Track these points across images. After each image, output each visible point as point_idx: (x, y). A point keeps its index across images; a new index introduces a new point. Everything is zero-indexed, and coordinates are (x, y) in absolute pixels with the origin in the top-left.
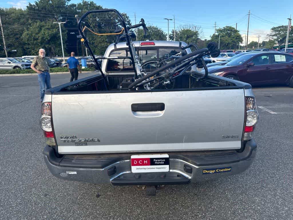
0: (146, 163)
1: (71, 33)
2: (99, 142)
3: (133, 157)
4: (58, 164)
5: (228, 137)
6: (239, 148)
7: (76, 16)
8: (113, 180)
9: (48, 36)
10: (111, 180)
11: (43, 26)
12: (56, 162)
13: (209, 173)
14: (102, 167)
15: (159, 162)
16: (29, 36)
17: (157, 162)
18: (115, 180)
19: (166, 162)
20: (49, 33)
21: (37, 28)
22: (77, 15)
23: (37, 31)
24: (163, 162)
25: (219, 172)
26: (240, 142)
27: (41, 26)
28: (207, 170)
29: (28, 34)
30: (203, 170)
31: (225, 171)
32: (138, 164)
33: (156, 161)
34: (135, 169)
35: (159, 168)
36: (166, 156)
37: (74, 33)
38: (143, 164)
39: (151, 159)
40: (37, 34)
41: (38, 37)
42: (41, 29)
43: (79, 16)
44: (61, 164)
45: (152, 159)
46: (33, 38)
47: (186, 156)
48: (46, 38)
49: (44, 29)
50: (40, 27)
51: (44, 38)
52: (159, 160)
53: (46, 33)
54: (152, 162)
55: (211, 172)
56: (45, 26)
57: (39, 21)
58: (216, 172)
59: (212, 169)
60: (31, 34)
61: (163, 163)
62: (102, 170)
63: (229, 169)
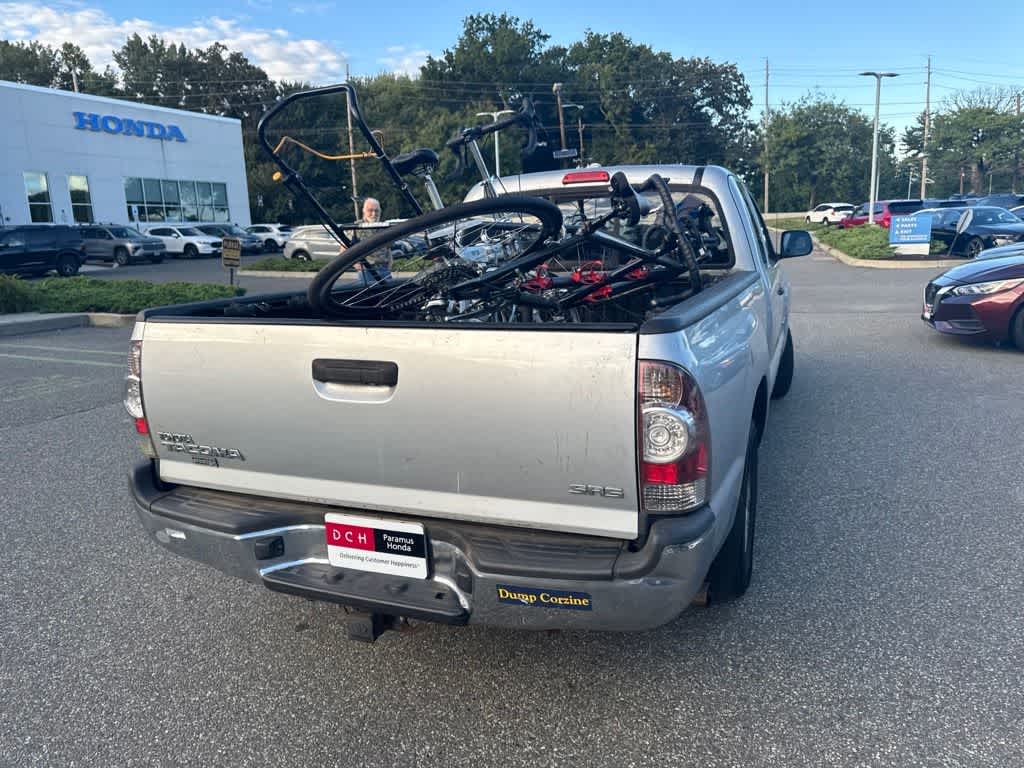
0: (363, 540)
1: (535, 144)
2: (240, 461)
3: (331, 517)
4: (148, 504)
5: (589, 492)
6: (632, 534)
7: (555, 86)
8: (269, 573)
10: (262, 573)
12: (146, 498)
13: (518, 602)
15: (397, 544)
17: (394, 543)
18: (275, 574)
19: (418, 546)
21: (438, 133)
22: (560, 84)
24: (408, 545)
25: (551, 605)
26: (634, 516)
31: (569, 607)
32: (342, 543)
33: (390, 539)
34: (338, 557)
35: (396, 564)
36: (417, 529)
37: (545, 144)
38: (356, 545)
39: (376, 530)
43: (563, 88)
44: (153, 507)
45: (378, 533)
47: (468, 537)
52: (397, 540)
54: (378, 541)
55: (525, 599)
57: (444, 110)
58: (538, 603)
59: (528, 591)
61: (409, 549)
62: (237, 538)
63: (585, 602)
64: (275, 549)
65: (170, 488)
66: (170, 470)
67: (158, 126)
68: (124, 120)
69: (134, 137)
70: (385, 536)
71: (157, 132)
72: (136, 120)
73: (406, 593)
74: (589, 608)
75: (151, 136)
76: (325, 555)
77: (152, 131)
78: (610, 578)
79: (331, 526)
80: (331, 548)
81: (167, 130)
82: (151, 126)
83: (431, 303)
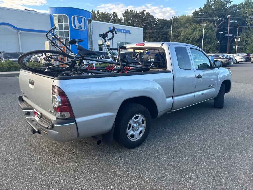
1: (220, 33)
5: (50, 111)
6: (55, 120)
7: (228, 16)
9: (198, 36)
11: (197, 28)
15: (39, 117)
16: (183, 37)
20: (199, 34)
21: (191, 30)
22: (230, 16)
23: (191, 33)
26: (56, 117)
27: (195, 29)
28: (41, 128)
29: (183, 35)
30: (39, 127)
31: (45, 133)
37: (223, 32)
40: (190, 35)
41: (190, 37)
42: (194, 31)
46: (186, 38)
48: (196, 38)
49: (196, 31)
50: (193, 29)
51: (195, 38)
53: (197, 34)
55: (42, 130)
56: (199, 28)
57: (194, 24)
60: (186, 35)
62: (23, 110)
63: (47, 133)
64: (28, 114)
65: (23, 100)
66: (24, 98)
67: (125, 30)
68: (119, 29)
69: (120, 33)
70: (38, 115)
71: (125, 31)
72: (121, 29)
73: (36, 126)
75: (124, 32)
77: (124, 31)
78: (48, 128)
79: (35, 111)
80: (35, 115)
81: (127, 31)
82: (124, 30)
83: (46, 70)
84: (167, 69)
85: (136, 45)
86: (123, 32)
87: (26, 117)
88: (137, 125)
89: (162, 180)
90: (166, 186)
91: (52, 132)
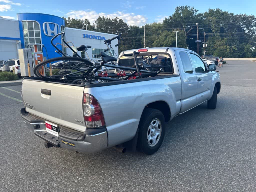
0: (50, 127)
1: (190, 39)
2: (34, 108)
3: (46, 122)
6: (84, 131)
7: (196, 24)
9: (171, 42)
11: (169, 35)
13: (65, 143)
14: (31, 122)
15: (54, 129)
16: (157, 43)
18: (37, 132)
20: (171, 40)
22: (198, 23)
23: (164, 39)
26: (85, 128)
27: (167, 35)
28: (64, 141)
29: (157, 42)
30: (62, 140)
31: (72, 146)
34: (48, 130)
36: (56, 126)
37: (193, 39)
40: (163, 41)
41: (163, 44)
42: (167, 37)
43: (199, 24)
44: (22, 116)
46: (160, 44)
48: (169, 44)
49: (169, 37)
50: (166, 35)
51: (168, 45)
53: (169, 41)
54: (52, 128)
55: (66, 143)
56: (171, 35)
59: (66, 141)
60: (159, 42)
62: (31, 123)
63: (74, 145)
67: (100, 37)
68: (93, 36)
69: (95, 39)
70: (53, 127)
71: (100, 38)
72: (95, 35)
73: (53, 139)
74: (75, 146)
75: (99, 39)
76: (46, 129)
77: (99, 38)
78: (77, 140)
79: (46, 124)
80: (47, 128)
81: (102, 38)
82: (99, 37)
83: (62, 78)
84: (174, 73)
85: (139, 50)
86: (97, 38)
87: (35, 131)
88: (155, 130)
89: (195, 183)
90: (201, 188)
91: (82, 143)
